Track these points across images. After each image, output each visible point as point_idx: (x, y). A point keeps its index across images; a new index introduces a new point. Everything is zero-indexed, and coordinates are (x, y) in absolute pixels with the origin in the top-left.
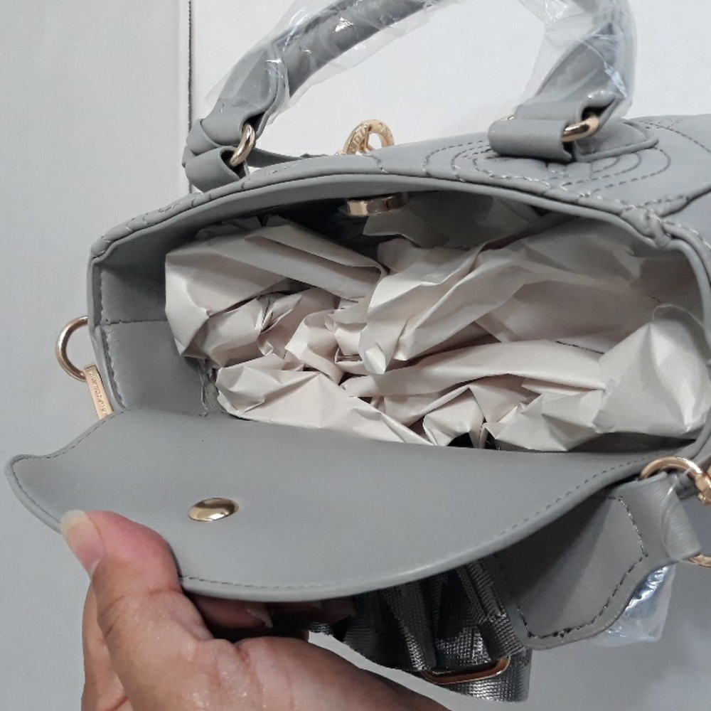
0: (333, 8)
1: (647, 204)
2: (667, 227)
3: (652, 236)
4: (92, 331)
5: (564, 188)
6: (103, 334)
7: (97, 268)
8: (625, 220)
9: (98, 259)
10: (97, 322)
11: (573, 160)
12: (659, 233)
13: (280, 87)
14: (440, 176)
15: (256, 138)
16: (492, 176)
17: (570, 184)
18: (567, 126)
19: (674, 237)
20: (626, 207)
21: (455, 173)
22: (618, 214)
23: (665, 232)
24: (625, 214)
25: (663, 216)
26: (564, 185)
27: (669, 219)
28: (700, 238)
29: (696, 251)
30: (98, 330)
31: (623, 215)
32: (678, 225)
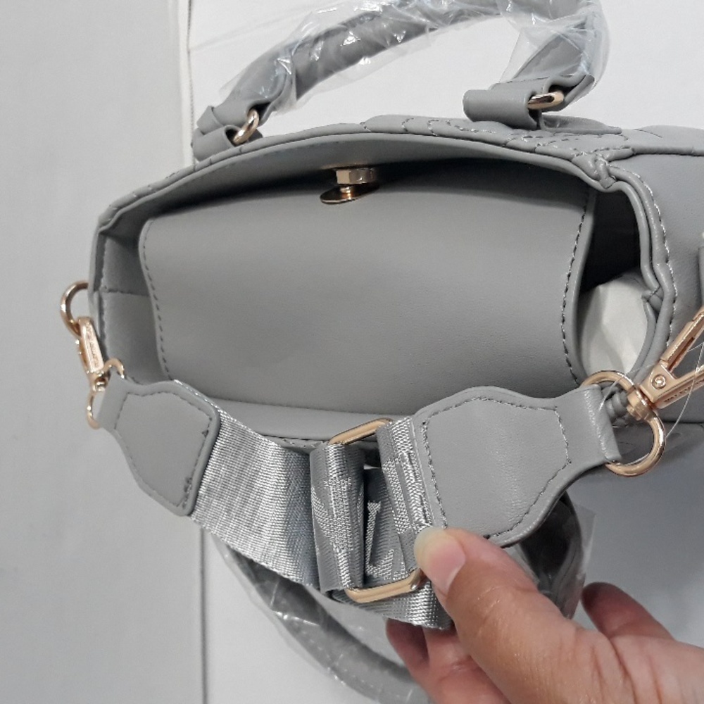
0: (344, 24)
1: (596, 151)
2: (612, 170)
3: (597, 179)
4: (91, 296)
5: (525, 140)
6: (100, 300)
7: (102, 236)
8: (576, 164)
9: (104, 228)
10: (96, 287)
11: (538, 128)
12: (604, 175)
13: (287, 82)
14: (416, 132)
15: (260, 123)
16: (462, 130)
17: (530, 137)
18: (533, 95)
19: (618, 179)
20: (578, 153)
21: (430, 128)
22: (569, 160)
23: (610, 175)
24: (575, 159)
25: (610, 162)
26: (525, 137)
27: (615, 164)
28: (641, 180)
29: (636, 191)
30: (96, 295)
31: (574, 160)
32: (622, 169)
